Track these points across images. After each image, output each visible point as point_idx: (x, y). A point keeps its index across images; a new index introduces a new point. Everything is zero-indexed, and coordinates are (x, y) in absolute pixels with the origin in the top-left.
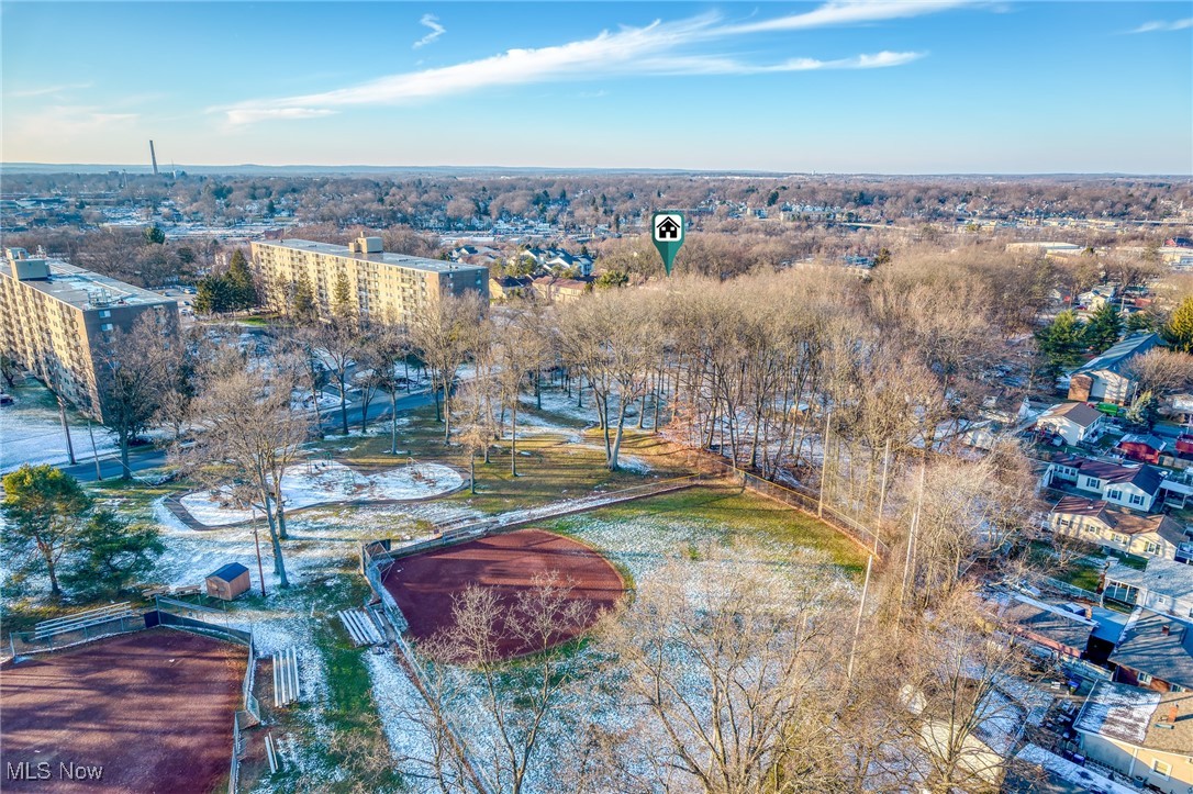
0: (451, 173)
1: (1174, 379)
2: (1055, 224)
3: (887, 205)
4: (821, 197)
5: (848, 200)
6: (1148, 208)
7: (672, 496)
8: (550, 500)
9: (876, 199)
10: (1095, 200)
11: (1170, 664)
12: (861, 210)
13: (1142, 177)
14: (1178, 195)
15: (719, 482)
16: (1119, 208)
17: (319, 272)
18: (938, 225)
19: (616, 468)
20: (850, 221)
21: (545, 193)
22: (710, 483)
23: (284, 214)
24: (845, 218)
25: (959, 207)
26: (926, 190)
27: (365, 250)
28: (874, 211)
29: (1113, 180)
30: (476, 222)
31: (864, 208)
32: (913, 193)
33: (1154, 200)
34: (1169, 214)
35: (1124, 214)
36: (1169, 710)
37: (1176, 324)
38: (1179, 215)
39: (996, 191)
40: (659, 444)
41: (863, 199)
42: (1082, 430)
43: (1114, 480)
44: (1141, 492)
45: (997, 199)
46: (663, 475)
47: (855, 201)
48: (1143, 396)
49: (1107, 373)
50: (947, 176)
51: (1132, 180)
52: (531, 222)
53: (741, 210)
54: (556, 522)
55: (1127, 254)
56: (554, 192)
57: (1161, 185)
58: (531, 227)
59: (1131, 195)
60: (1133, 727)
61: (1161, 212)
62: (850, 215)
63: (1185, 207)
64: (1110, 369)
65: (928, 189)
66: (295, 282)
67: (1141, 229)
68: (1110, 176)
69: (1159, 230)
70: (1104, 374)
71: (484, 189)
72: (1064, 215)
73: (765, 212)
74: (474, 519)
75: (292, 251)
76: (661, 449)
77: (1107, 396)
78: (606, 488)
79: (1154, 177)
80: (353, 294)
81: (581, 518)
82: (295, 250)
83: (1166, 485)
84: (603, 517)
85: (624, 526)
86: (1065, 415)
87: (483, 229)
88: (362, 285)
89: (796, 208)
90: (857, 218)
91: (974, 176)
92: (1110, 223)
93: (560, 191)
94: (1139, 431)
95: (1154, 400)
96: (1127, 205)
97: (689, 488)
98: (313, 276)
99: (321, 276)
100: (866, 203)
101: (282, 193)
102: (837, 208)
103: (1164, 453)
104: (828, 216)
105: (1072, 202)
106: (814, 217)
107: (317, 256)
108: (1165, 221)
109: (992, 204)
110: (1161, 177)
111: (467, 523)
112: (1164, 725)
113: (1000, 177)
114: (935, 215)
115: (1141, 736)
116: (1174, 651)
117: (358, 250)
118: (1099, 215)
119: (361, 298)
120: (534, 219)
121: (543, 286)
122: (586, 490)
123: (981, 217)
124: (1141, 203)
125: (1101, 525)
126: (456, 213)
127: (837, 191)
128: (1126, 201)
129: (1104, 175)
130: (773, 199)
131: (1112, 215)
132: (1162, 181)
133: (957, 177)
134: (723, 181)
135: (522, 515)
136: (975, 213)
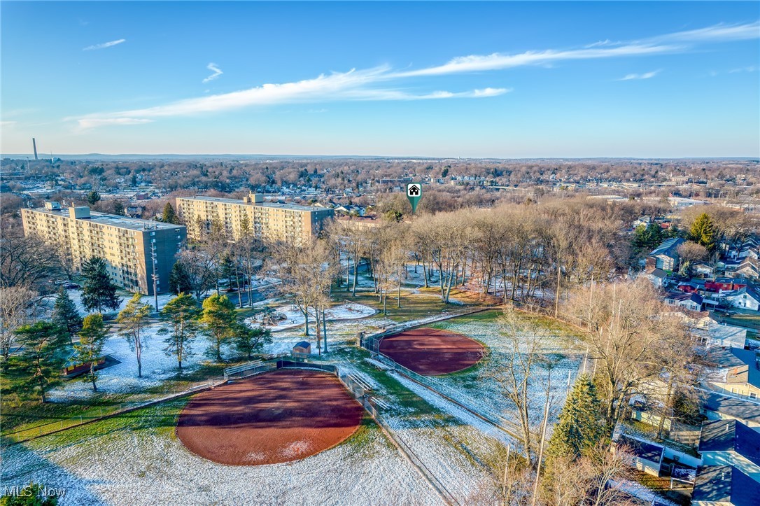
0: (233, 158)
1: (697, 256)
2: (606, 186)
3: (512, 176)
4: (473, 172)
5: (489, 173)
6: (654, 177)
7: (481, 313)
8: (425, 316)
9: (504, 173)
10: (625, 172)
11: (728, 360)
12: (497, 179)
13: (645, 160)
14: (668, 170)
15: (499, 307)
16: (638, 176)
17: (226, 214)
18: (543, 187)
19: (448, 303)
20: (492, 185)
21: (306, 170)
22: (495, 307)
23: (143, 184)
24: (489, 184)
25: (551, 176)
26: (531, 167)
27: (253, 200)
28: (504, 180)
29: (630, 162)
30: (268, 187)
31: (499, 178)
32: (524, 169)
33: (657, 172)
34: (665, 180)
35: (642, 180)
36: (733, 372)
37: (693, 230)
38: (671, 180)
39: (570, 168)
40: (460, 292)
41: (497, 173)
42: (660, 280)
43: (682, 299)
44: (695, 304)
45: (571, 172)
46: (471, 305)
47: (493, 174)
48: (685, 264)
49: (663, 256)
50: (537, 159)
51: (641, 161)
52: (303, 188)
53: (427, 179)
54: (433, 325)
55: (652, 201)
56: (310, 169)
57: (657, 164)
58: (305, 190)
59: (644, 170)
60: (721, 378)
61: (661, 179)
62: (492, 182)
63: (673, 176)
64: (664, 254)
65: (532, 167)
66: (207, 220)
67: (652, 188)
68: (628, 159)
69: (663, 189)
70: (662, 257)
71: (267, 168)
72: (610, 181)
73: (442, 181)
74: (394, 324)
75: (206, 203)
76: (463, 295)
77: (664, 268)
78: (448, 311)
79: (652, 159)
80: (251, 225)
81: (444, 323)
82: (208, 202)
83: (704, 301)
84: (453, 322)
85: (466, 325)
86: (652, 273)
87: (275, 192)
88: (257, 220)
89: (459, 178)
90: (496, 184)
91: (553, 159)
92: (635, 185)
93: (314, 169)
94: (687, 280)
95: (691, 266)
96: (643, 175)
97: (487, 310)
98: (222, 217)
99: (227, 216)
100: (498, 176)
101: (138, 172)
102: (482, 178)
103: (699, 289)
104: (480, 183)
105: (613, 173)
106: (471, 183)
107: (225, 205)
108: (664, 184)
109: (570, 174)
110: (655, 160)
111: (391, 326)
112: (733, 376)
113: (567, 160)
114: (539, 181)
115: (725, 380)
116: (729, 355)
117: (249, 201)
118: (628, 181)
119: (255, 228)
120: (304, 185)
121: (345, 221)
122: (439, 312)
123: (565, 182)
124: (650, 174)
125: (683, 316)
126: (257, 183)
127: (481, 168)
128: (642, 173)
129: (624, 159)
130: (445, 173)
131: (635, 181)
132: (657, 162)
133: (543, 160)
134: (408, 163)
135: (415, 322)
136: (561, 180)
